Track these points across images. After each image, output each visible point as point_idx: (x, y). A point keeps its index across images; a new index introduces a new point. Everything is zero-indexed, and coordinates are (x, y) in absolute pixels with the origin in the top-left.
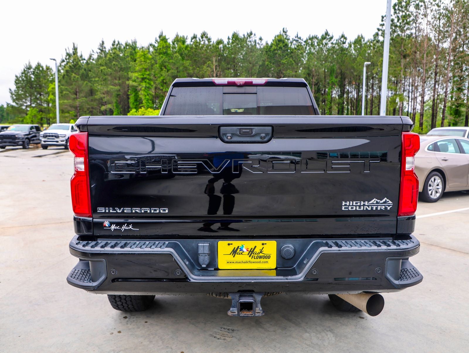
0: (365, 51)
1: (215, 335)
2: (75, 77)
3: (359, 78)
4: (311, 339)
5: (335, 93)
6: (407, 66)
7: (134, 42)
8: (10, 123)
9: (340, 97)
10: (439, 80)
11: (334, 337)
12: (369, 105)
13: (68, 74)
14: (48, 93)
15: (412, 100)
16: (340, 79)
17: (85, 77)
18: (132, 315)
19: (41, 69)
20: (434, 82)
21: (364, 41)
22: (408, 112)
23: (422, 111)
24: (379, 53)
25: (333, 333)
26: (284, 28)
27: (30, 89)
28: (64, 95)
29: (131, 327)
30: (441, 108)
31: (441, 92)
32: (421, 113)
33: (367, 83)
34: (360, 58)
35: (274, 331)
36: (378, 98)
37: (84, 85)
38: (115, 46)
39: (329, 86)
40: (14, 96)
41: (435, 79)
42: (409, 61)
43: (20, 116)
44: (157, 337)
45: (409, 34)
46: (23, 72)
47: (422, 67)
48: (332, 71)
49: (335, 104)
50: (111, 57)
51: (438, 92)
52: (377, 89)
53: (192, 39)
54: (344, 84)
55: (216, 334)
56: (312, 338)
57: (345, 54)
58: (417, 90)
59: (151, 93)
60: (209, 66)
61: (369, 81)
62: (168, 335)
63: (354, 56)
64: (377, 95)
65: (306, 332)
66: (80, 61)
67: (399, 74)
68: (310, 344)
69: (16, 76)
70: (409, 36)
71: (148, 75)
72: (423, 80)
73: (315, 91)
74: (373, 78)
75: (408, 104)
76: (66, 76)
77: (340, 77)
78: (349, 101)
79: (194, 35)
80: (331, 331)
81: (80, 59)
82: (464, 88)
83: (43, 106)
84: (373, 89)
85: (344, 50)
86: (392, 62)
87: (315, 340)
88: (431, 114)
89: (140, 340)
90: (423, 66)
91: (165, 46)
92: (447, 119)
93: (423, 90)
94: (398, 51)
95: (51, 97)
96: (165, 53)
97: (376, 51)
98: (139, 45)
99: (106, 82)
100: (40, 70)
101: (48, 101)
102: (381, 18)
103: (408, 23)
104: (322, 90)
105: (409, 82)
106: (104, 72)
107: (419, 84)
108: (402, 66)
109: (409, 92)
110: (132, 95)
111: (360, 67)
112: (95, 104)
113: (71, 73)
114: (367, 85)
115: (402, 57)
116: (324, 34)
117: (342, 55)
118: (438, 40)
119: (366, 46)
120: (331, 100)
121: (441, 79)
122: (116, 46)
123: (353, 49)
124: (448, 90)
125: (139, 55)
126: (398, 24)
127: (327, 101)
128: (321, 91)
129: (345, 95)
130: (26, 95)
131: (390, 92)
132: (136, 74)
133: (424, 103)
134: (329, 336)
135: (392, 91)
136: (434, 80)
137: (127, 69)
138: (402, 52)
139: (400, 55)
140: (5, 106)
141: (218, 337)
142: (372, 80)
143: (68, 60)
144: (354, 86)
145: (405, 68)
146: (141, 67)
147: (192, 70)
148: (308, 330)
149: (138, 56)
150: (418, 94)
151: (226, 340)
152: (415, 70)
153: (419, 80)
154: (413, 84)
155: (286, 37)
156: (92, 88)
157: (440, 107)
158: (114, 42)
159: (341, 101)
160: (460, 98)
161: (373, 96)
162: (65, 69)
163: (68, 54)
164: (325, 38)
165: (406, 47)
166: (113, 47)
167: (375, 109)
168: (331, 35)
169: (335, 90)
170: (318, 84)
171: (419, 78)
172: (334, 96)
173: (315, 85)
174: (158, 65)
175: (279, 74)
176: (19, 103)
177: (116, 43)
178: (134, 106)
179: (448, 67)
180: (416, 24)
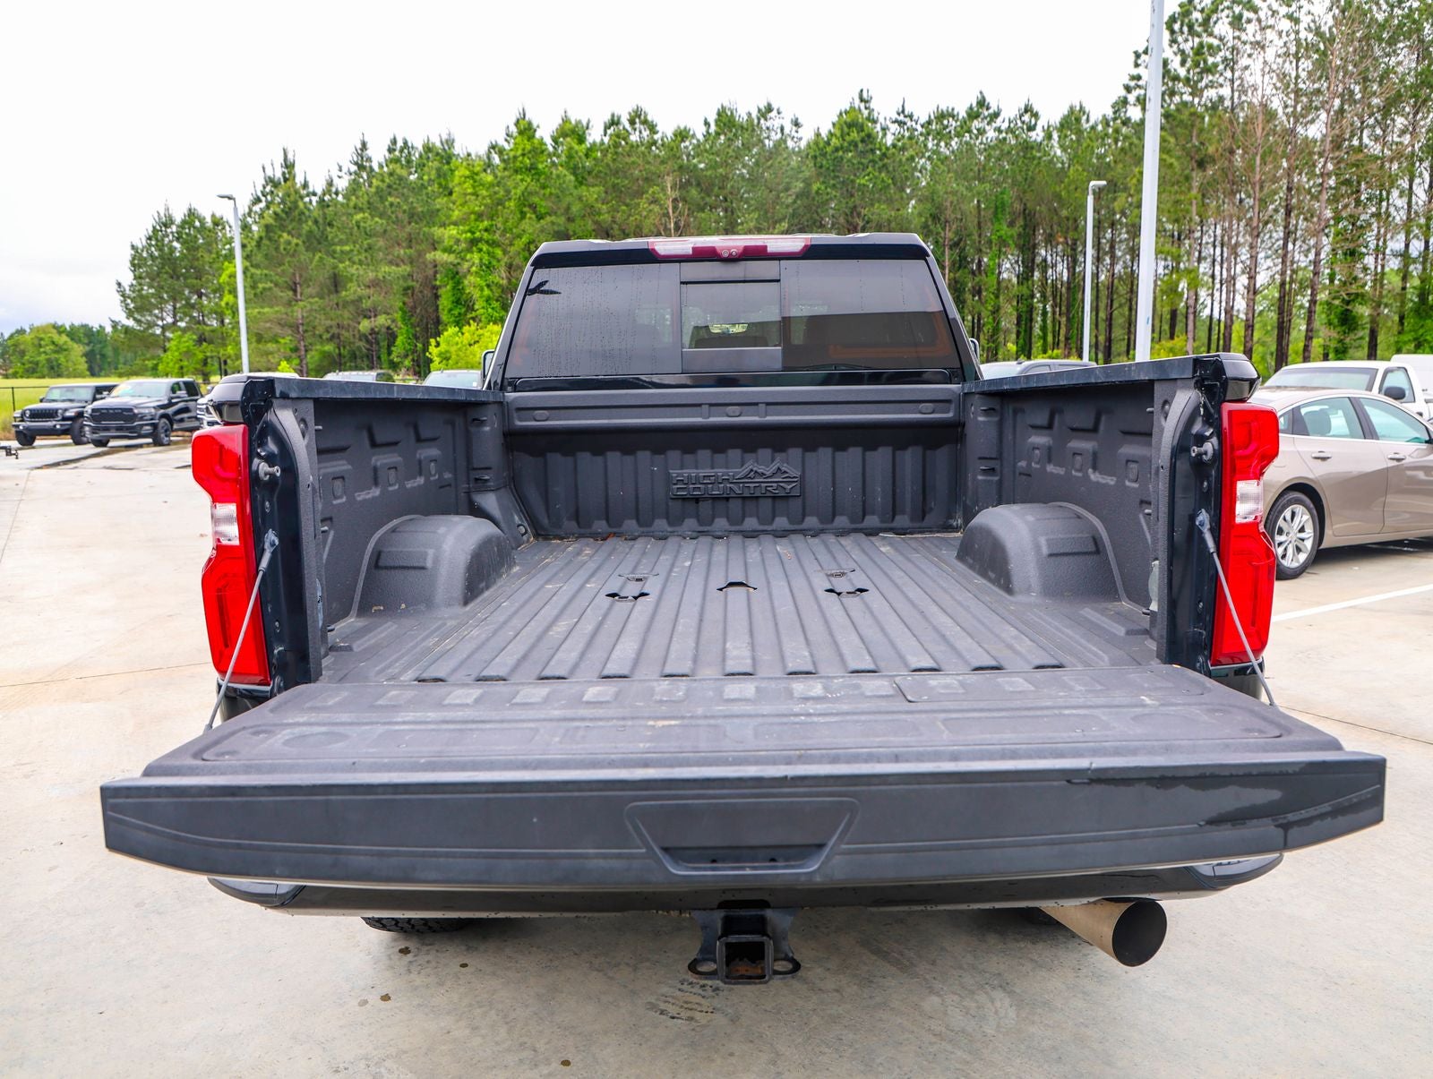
0: (1090, 149)
1: (663, 1006)
2: (289, 243)
3: (1075, 224)
4: (945, 1013)
5: (1009, 269)
6: (1208, 191)
7: (447, 141)
8: (121, 375)
9: (1023, 278)
10: (1296, 229)
11: (1014, 1008)
12: (1103, 302)
13: (272, 234)
14: (219, 290)
15: (1222, 285)
16: (1021, 229)
17: (316, 241)
18: (423, 944)
19: (197, 224)
20: (1282, 234)
21: (1088, 120)
22: (1211, 317)
23: (1250, 315)
24: (1129, 154)
25: (1011, 993)
26: (862, 91)
27: (170, 281)
28: (262, 293)
29: (418, 980)
30: (1302, 307)
31: (1303, 261)
32: (1247, 320)
33: (1099, 239)
34: (1077, 170)
35: (837, 991)
36: (1128, 282)
37: (314, 263)
38: (397, 153)
39: (991, 248)
40: (129, 301)
41: (1286, 227)
42: (1214, 174)
43: (148, 356)
44: (493, 1012)
45: (1215, 98)
46: (151, 233)
47: (1252, 192)
48: (999, 209)
49: (1009, 301)
50: (384, 186)
51: (1292, 262)
52: (1124, 254)
53: (607, 128)
54: (1032, 243)
55: (666, 1002)
56: (949, 1012)
57: (1034, 158)
58: (1237, 255)
59: (497, 279)
60: (655, 201)
61: (1102, 234)
62: (527, 1006)
63: (1060, 165)
64: (1125, 273)
65: (932, 991)
66: (302, 198)
67: (1188, 211)
68: (944, 1030)
69: (133, 247)
70: (1214, 107)
71: (486, 230)
72: (1253, 229)
73: (953, 263)
74: (1113, 225)
75: (1212, 295)
76: (265, 242)
77: (1020, 222)
78: (1049, 290)
79: (613, 115)
80: (1004, 986)
81: (304, 192)
82: (1364, 250)
83: (207, 325)
84: (1113, 257)
85: (1032, 148)
86: (1168, 177)
87: (957, 1019)
88: (1276, 325)
89: (442, 1024)
90: (1253, 188)
91: (528, 147)
92: (1319, 337)
93: (1254, 258)
94: (1184, 148)
95: (228, 298)
96: (532, 169)
97: (1122, 149)
98: (459, 149)
99: (372, 256)
100: (194, 227)
101: (219, 310)
102: (1133, 57)
103: (1209, 70)
104: (973, 261)
105: (1215, 236)
106: (365, 228)
107: (1241, 240)
108: (1194, 192)
109: (1214, 261)
110: (445, 286)
111: (1077, 195)
112: (346, 314)
113: (280, 233)
114: (1097, 245)
115: (1195, 165)
116: (974, 105)
117: (1026, 161)
118: (1294, 117)
119: (1092, 135)
120: (998, 290)
121: (1302, 224)
122: (399, 152)
123: (1056, 145)
124: (1323, 256)
125: (461, 177)
126: (1182, 72)
127: (987, 290)
128: (968, 263)
129: (1037, 274)
130: (162, 298)
131: (1162, 263)
132: (453, 231)
133: (1255, 293)
134: (998, 1004)
135: (1166, 260)
136: (1281, 228)
137: (432, 216)
138: (1194, 150)
139: (1189, 158)
140: (109, 329)
141: (673, 1010)
142: (1109, 231)
143: (269, 198)
144: (1060, 248)
145: (1203, 196)
146: (465, 209)
147: (609, 212)
148: (937, 985)
149: (456, 180)
150: (1239, 267)
151: (696, 1021)
152: (1230, 199)
153: (1241, 229)
154: (1226, 238)
155: (869, 114)
156: (336, 271)
157: (1299, 303)
158: (394, 142)
159: (1025, 291)
160: (1355, 279)
161: (1113, 275)
162: (263, 222)
163: (270, 180)
164: (977, 116)
165: (1205, 135)
166: (392, 156)
167: (1120, 310)
168: (993, 109)
169: (1008, 259)
170: (962, 244)
171: (1242, 224)
172: (1005, 275)
173: (951, 248)
174: (512, 204)
175: (850, 219)
176: (143, 319)
177: (400, 144)
178: (453, 319)
179: (1320, 192)
180: (1233, 70)
